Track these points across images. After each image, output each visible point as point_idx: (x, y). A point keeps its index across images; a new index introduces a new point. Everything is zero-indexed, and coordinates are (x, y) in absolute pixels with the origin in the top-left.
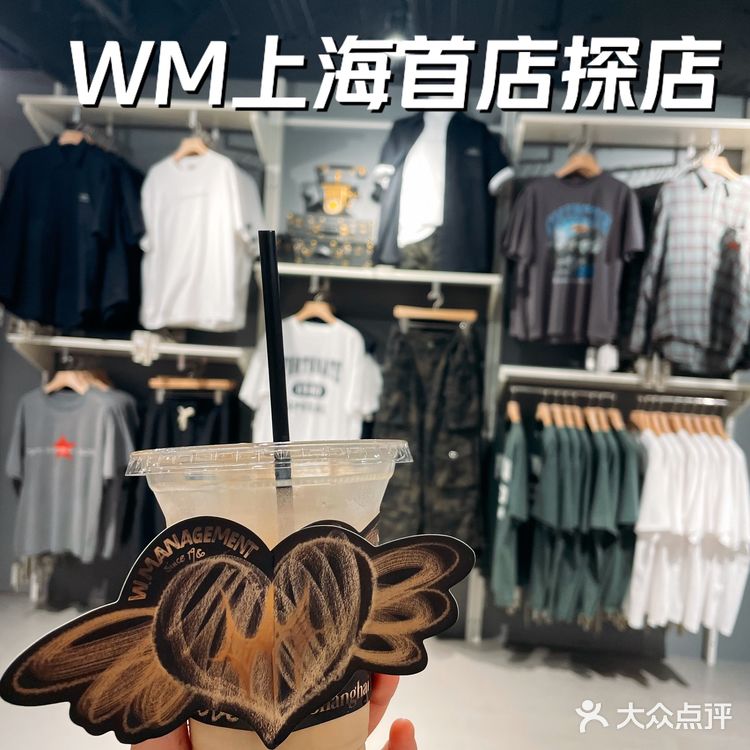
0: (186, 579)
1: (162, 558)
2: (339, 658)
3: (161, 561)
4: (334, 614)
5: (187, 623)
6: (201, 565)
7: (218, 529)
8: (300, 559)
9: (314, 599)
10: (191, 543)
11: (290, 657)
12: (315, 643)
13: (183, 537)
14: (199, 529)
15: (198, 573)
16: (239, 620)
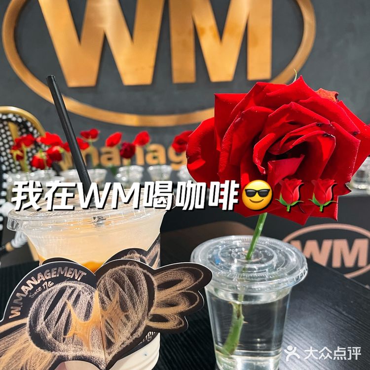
0: (44, 299)
1: (27, 291)
2: (139, 326)
3: (27, 293)
4: (134, 305)
7: (60, 268)
8: (112, 277)
9: (121, 297)
10: (44, 279)
11: (111, 327)
12: (125, 320)
13: (39, 277)
14: (48, 271)
15: (51, 294)
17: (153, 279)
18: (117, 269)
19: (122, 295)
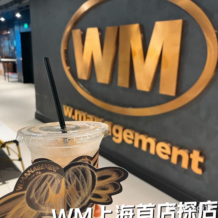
0: (35, 181)
1: (27, 176)
2: (85, 199)
3: (27, 177)
4: (84, 187)
5: (36, 194)
6: (40, 176)
8: (73, 171)
9: (77, 183)
16: (53, 190)
17: (95, 174)
18: (76, 167)
19: (78, 182)
